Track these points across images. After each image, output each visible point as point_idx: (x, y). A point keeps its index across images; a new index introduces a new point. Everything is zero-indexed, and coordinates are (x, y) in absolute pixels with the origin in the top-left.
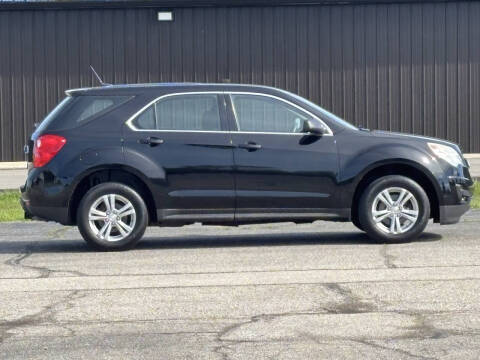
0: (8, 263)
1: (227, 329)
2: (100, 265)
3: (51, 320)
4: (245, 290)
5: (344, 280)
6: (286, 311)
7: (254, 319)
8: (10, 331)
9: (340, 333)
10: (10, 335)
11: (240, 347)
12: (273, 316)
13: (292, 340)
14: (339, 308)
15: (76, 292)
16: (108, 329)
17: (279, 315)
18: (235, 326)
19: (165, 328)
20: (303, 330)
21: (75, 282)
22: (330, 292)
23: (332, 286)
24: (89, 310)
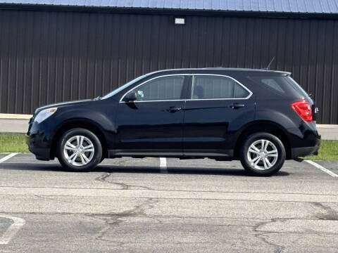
0: (97, 179)
1: (258, 225)
2: (159, 184)
3: (142, 214)
4: (261, 203)
5: (324, 201)
6: (292, 217)
7: (273, 220)
8: (120, 219)
9: (331, 231)
10: (121, 221)
11: (271, 235)
12: (285, 219)
13: (302, 233)
14: (326, 216)
15: (151, 199)
16: (181, 221)
17: (288, 219)
18: (262, 223)
19: (218, 222)
20: (307, 227)
21: (148, 193)
22: (317, 207)
23: (317, 204)
24: (164, 209)
